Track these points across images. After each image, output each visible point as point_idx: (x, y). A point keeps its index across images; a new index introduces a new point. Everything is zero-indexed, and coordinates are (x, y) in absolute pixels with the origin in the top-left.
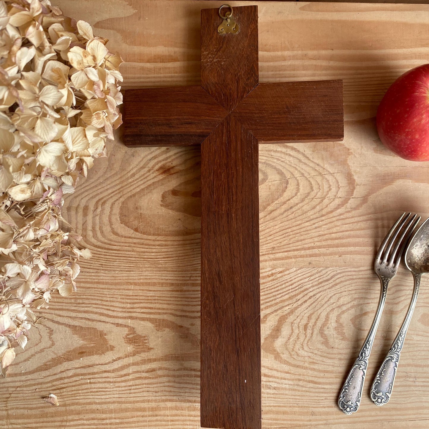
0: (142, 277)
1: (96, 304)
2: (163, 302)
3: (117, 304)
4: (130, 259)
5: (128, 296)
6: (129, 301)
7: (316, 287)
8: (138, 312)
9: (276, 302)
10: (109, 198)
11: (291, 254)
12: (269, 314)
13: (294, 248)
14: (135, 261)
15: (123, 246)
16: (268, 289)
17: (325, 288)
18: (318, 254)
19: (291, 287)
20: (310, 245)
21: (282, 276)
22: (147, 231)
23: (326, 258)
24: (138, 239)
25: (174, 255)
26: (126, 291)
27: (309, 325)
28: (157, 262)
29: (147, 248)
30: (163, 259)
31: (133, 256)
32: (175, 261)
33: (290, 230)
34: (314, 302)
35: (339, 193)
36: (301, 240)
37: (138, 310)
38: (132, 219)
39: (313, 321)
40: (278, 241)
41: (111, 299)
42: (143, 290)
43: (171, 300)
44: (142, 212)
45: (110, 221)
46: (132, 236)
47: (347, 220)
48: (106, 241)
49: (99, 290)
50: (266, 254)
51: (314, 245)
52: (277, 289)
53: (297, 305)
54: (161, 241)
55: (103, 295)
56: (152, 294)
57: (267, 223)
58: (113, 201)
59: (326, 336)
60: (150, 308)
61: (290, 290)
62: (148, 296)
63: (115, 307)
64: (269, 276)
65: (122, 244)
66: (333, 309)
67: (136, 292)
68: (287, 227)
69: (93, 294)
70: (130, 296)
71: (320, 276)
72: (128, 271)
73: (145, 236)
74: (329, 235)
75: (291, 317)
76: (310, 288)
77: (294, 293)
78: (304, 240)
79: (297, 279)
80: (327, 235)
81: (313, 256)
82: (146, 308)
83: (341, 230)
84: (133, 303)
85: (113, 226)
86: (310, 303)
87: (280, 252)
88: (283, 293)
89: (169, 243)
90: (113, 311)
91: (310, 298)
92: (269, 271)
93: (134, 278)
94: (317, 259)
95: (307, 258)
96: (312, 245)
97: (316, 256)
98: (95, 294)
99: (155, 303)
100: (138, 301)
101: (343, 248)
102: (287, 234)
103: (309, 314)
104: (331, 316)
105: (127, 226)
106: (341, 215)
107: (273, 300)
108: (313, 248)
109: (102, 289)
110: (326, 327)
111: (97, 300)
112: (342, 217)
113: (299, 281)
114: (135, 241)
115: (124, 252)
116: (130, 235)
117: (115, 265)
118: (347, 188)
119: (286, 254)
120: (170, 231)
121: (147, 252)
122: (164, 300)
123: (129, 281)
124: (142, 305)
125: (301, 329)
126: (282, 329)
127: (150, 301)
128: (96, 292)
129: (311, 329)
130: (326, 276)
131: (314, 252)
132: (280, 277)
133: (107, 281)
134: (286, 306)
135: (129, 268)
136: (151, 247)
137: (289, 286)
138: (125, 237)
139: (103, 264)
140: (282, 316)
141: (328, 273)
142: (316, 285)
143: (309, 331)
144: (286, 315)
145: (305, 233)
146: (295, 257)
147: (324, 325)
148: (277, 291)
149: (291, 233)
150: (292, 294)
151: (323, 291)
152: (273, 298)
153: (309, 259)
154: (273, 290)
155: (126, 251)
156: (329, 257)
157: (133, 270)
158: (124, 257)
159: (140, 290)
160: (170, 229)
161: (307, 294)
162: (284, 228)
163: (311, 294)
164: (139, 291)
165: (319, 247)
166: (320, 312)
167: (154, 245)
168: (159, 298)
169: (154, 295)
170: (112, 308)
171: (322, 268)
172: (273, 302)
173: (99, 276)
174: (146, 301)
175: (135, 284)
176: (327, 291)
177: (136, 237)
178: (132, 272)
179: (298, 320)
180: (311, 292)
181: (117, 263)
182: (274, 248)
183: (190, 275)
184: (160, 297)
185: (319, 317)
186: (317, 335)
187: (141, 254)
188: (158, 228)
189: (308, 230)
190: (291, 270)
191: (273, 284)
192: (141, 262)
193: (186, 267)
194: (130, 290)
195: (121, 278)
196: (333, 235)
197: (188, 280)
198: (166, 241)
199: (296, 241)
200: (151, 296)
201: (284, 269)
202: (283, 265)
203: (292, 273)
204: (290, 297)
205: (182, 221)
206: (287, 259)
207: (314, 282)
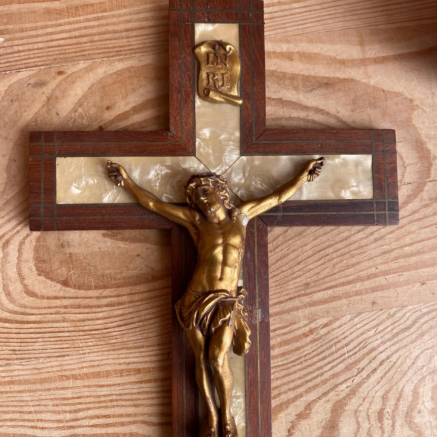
0: (84, 365)
1: (11, 420)
2: (128, 403)
3: (48, 416)
4: (60, 334)
5: (64, 399)
6: (67, 408)
7: (388, 344)
8: (86, 426)
9: (323, 378)
10: (14, 234)
11: (340, 290)
12: (314, 401)
13: (343, 280)
14: (69, 338)
15: (46, 314)
16: (307, 357)
17: (405, 342)
18: (385, 285)
19: (346, 349)
20: (370, 272)
21: (329, 332)
22: (84, 283)
23: (400, 290)
24: (70, 298)
25: (136, 319)
26: (61, 392)
27: (386, 410)
29: (88, 313)
30: (117, 329)
31: (66, 329)
32: (138, 329)
33: (331, 250)
34: (389, 369)
35: (406, 176)
36: (354, 265)
37: (86, 422)
38: (56, 265)
39: (391, 402)
40: (314, 272)
41: (37, 408)
42: (89, 386)
43: (139, 399)
44: (71, 250)
45: (20, 274)
46: (59, 295)
47: (427, 219)
48: (17, 309)
49: (15, 395)
50: (295, 297)
51: (377, 271)
52: (323, 355)
53: (361, 379)
54: (110, 297)
55: (22, 404)
56: (105, 391)
57: (291, 242)
58: (21, 238)
59: (418, 427)
60: (105, 416)
61: (345, 354)
62: (99, 396)
63: (45, 421)
64: (306, 335)
65: (45, 311)
66: (423, 378)
67: (78, 390)
68: (325, 245)
69: (5, 404)
70: (68, 399)
71: (394, 324)
72: (60, 356)
73: (82, 291)
74: (399, 250)
75: (353, 401)
76: (379, 346)
77: (353, 359)
78: (358, 263)
79: (355, 334)
80: (396, 251)
81: (377, 291)
82: (98, 417)
83: (418, 239)
84: (76, 411)
85: (26, 282)
86: (383, 373)
87: (319, 291)
88: (334, 361)
89: (125, 299)
90: (43, 428)
91: (381, 364)
92: (306, 326)
93: (72, 367)
94: (385, 295)
95: (368, 296)
96: (373, 270)
97: (383, 290)
98: (8, 403)
99: (114, 406)
100: (83, 406)
101: (427, 269)
102: (327, 258)
103: (383, 392)
104: (421, 390)
105: (48, 278)
106: (414, 212)
107: (317, 376)
108: (375, 275)
109: (19, 392)
110: (416, 411)
111: (14, 412)
113: (358, 337)
114: (66, 302)
115: (49, 325)
116: (55, 294)
117: (37, 348)
118: (419, 165)
119: (330, 292)
120: (123, 278)
121: (89, 320)
122: (128, 400)
123: (64, 373)
124: (91, 413)
125: (372, 419)
126: (340, 425)
127: (104, 404)
128: (10, 399)
129: (389, 418)
130: (405, 322)
131: (377, 284)
132: (326, 334)
133: (26, 377)
134: (342, 383)
135: (60, 350)
137: (343, 347)
138: (48, 298)
139: (17, 348)
140: (337, 402)
141: (407, 315)
142: (389, 340)
143: (387, 422)
144: (344, 398)
145: (358, 252)
146: (347, 295)
147: (411, 408)
148: (324, 359)
149: (334, 255)
150: (350, 361)
151: (403, 348)
152: (317, 373)
153: (372, 296)
154: (315, 359)
155: (53, 322)
156: (405, 287)
157: (68, 353)
158: (50, 332)
159: (84, 386)
160: (124, 275)
161: (375, 357)
163: (383, 356)
164: (83, 389)
165: (386, 273)
166: (401, 386)
167: (99, 306)
168: (119, 398)
169: (109, 393)
170: (40, 424)
171: (395, 309)
172: (319, 380)
173: (11, 371)
174: (97, 405)
175: (75, 377)
176: (408, 347)
177: (68, 295)
178: (67, 358)
179: (366, 405)
180: (381, 352)
181: (40, 344)
182: (307, 284)
184: (120, 395)
185: (401, 395)
186: (402, 426)
187: (79, 324)
188: (103, 276)
189: (362, 247)
190: (343, 320)
191: (314, 348)
192: (80, 338)
194: (68, 388)
195: (50, 370)
196: (407, 248)
198: (118, 296)
199: (344, 268)
200: (105, 396)
201: (330, 319)
202: (328, 312)
203: (345, 324)
204: (347, 367)
205: (142, 258)
206: (334, 301)
207: (385, 335)
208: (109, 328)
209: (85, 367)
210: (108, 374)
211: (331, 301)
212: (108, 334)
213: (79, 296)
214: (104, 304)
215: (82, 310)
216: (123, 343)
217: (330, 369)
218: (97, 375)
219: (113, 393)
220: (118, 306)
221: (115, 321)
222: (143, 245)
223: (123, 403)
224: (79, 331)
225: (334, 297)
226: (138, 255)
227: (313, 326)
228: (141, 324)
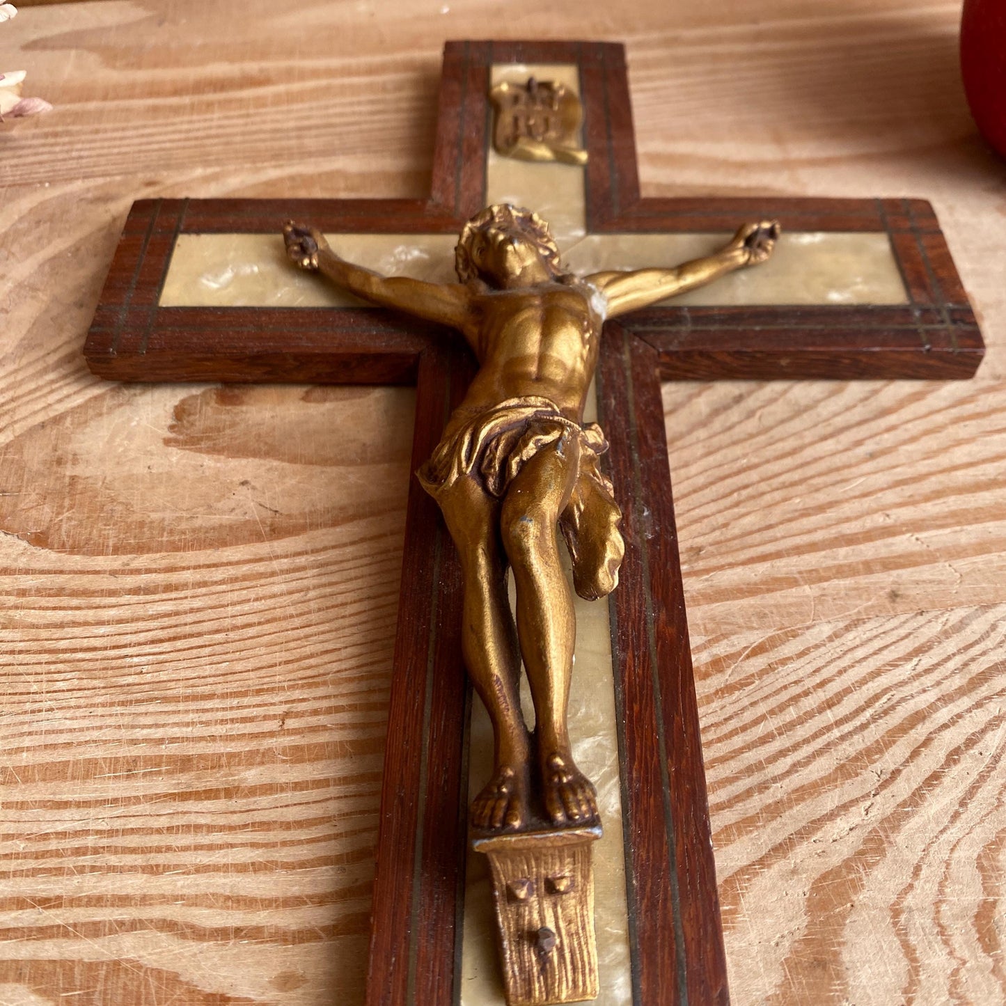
0: (27, 741)
9: (769, 797)
12: (743, 871)
13: (798, 540)
18: (921, 554)
19: (830, 716)
20: (868, 523)
21: (770, 668)
22: (87, 541)
23: (962, 564)
24: (42, 572)
27: (1002, 910)
28: (115, 663)
30: (147, 649)
36: (821, 509)
38: (30, 499)
40: (712, 522)
42: (22, 805)
44: (79, 471)
46: (14, 565)
51: (889, 521)
52: (760, 730)
53: (893, 803)
60: (45, 902)
61: (828, 729)
62: (45, 837)
64: (700, 674)
73: (77, 557)
74: (941, 477)
75: (879, 873)
76: (933, 708)
77: (858, 744)
78: (831, 505)
79: (851, 672)
80: (933, 479)
82: (20, 903)
86: (962, 787)
87: (731, 566)
88: (796, 747)
89: (187, 576)
91: (953, 757)
92: (698, 648)
94: (926, 576)
95: (874, 578)
96: (880, 519)
97: (916, 564)
99: (81, 870)
102: (745, 493)
103: (977, 850)
107: (749, 793)
108: (886, 532)
112: (969, 408)
113: (863, 682)
114: (27, 582)
119: (763, 567)
120: (194, 531)
121: (75, 624)
122: (133, 851)
125: (957, 941)
126: (845, 957)
127: (52, 863)
132: (762, 673)
134: (831, 816)
136: (97, 601)
137: (821, 710)
140: (824, 877)
142: (962, 692)
144: (847, 865)
145: (829, 479)
146: (814, 576)
148: (765, 740)
152: (747, 782)
153: (887, 579)
154: (738, 741)
156: (979, 559)
159: (6, 805)
160: (198, 523)
161: (928, 740)
162: (726, 470)
163: (953, 738)
165: (916, 526)
167: (112, 593)
168: (105, 842)
169: (78, 826)
171: (960, 613)
172: (756, 803)
174: (32, 864)
179: (925, 890)
180: (945, 726)
182: (696, 550)
183: (284, 708)
184: (112, 833)
187: (44, 634)
188: (142, 524)
190: (811, 637)
191: (729, 711)
192: (38, 668)
193: (262, 673)
196: (960, 473)
197: (272, 734)
198: (171, 570)
199: (797, 514)
200: (63, 835)
201: (771, 633)
202: (762, 616)
203: (817, 647)
204: (841, 768)
205: (254, 488)
206: (777, 590)
207: (946, 678)
208: (125, 646)
209: (28, 749)
210: (90, 770)
211: (769, 591)
212: (119, 661)
213: (66, 568)
214: (128, 587)
215: (65, 601)
216: (155, 686)
217: (788, 773)
218: (57, 772)
219: (92, 826)
220: (164, 592)
221: (147, 628)
222: (262, 461)
223: (113, 860)
224: (40, 652)
225: (776, 580)
226: (244, 483)
227: (721, 649)
228: (220, 637)
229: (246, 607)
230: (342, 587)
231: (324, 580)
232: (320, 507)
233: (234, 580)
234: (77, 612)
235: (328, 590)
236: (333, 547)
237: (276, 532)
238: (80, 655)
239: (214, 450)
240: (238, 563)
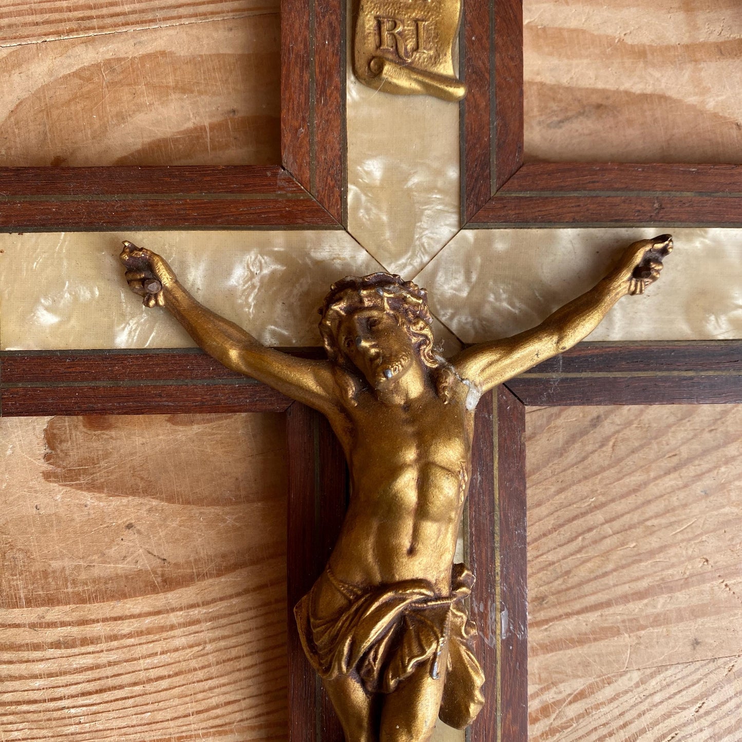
11: (616, 614)
18: (725, 601)
20: (689, 569)
21: (587, 712)
28: (56, 714)
30: (81, 701)
36: (651, 554)
40: (556, 569)
51: (707, 567)
54: (63, 624)
78: (661, 549)
79: (648, 715)
81: (705, 614)
87: (568, 615)
94: (725, 623)
95: (683, 625)
96: (698, 565)
97: (719, 612)
102: (588, 537)
108: (702, 578)
119: (593, 617)
120: (94, 581)
131: (707, 598)
132: (580, 716)
136: (25, 655)
142: (729, 731)
145: (662, 522)
146: (634, 625)
149: (607, 529)
153: (690, 628)
160: (96, 572)
162: (575, 509)
165: (728, 572)
188: (45, 574)
189: (674, 510)
190: (622, 683)
193: (180, 722)
199: (630, 560)
201: (591, 680)
202: (586, 665)
203: (626, 692)
205: (139, 532)
206: (602, 639)
208: (60, 699)
211: (595, 640)
212: (59, 713)
214: (49, 640)
216: (95, 735)
220: (82, 646)
221: (75, 681)
222: (141, 500)
225: (603, 629)
226: (130, 526)
227: (550, 696)
228: (138, 689)
229: (156, 660)
230: (233, 641)
231: (218, 633)
232: (202, 554)
233: (140, 633)
234: (11, 666)
235: (222, 644)
236: (221, 599)
237: (169, 583)
238: (25, 708)
239: (93, 487)
240: (140, 616)
